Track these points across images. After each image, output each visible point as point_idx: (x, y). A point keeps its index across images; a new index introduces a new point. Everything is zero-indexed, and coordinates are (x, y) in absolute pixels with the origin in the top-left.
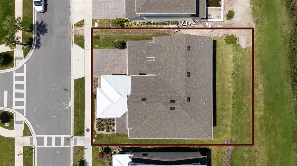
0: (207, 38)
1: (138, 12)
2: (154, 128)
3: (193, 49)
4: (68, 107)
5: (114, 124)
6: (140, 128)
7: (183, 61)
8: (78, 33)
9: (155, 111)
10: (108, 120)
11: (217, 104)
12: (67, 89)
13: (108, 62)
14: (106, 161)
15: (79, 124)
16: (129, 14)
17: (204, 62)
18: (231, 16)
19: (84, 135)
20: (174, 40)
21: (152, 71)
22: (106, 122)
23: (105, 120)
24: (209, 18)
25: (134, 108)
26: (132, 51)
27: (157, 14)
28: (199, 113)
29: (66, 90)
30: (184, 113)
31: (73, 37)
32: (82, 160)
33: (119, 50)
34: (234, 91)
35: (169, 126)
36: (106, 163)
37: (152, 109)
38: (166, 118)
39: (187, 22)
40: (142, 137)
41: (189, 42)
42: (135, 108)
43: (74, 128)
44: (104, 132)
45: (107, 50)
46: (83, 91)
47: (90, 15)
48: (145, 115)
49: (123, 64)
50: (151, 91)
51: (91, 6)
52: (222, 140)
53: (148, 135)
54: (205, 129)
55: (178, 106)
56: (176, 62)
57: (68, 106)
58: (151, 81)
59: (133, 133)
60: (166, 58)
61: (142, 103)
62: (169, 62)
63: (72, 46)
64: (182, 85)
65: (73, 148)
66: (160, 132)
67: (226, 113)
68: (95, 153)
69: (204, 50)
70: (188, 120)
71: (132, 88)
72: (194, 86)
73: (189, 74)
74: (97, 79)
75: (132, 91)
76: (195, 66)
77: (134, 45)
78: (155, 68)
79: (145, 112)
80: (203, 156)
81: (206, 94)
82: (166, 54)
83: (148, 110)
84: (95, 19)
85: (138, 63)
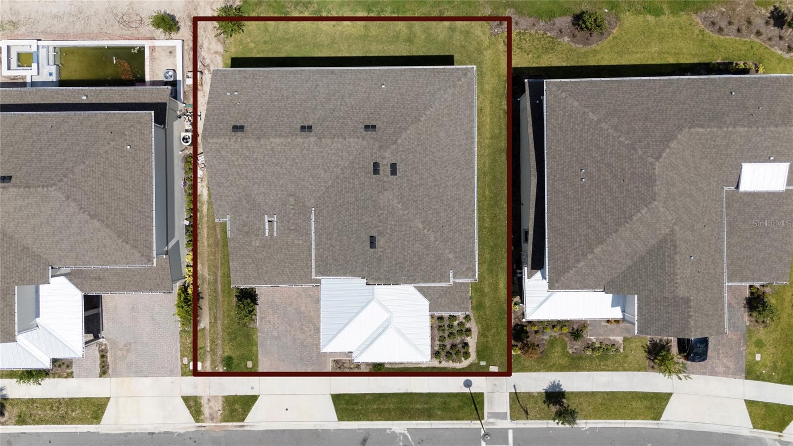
0: (215, 83)
1: (150, 260)
2: (447, 215)
3: (240, 118)
4: (408, 435)
5: (452, 318)
6: (447, 251)
7: (271, 143)
8: (217, 412)
9: (401, 212)
10: (441, 334)
11: (397, 54)
12: (361, 440)
13: (290, 335)
14: (546, 337)
15: (453, 408)
16: (162, 283)
17: (276, 90)
18: (166, 20)
19: (482, 394)
20: (218, 168)
21: (301, 221)
22: (446, 336)
23: (441, 339)
24: (175, 76)
25: (393, 268)
26: (255, 274)
27: (154, 212)
28: (407, 100)
29: (365, 441)
30: (405, 139)
31: (228, 426)
32: (544, 399)
33: (261, 308)
34: (362, 11)
35: (441, 178)
36: (551, 336)
37: (396, 221)
38: (421, 185)
39: (183, 134)
40: (471, 245)
41: (221, 129)
42: (396, 264)
43: (462, 419)
44: (472, 341)
45: (260, 337)
46: (367, 397)
47: (172, 382)
48: (414, 239)
49: (296, 296)
50: (351, 224)
51: (148, 381)
52: (488, 40)
53: (466, 231)
54: (449, 87)
55: (387, 155)
56: (274, 161)
57: (407, 437)
58: (327, 225)
59: (461, 270)
60: (265, 187)
61: (381, 248)
62: (277, 178)
63: (251, 426)
64: (335, 144)
65: (515, 421)
66: (457, 199)
67: (418, 31)
68: (527, 364)
69: (246, 89)
70: (424, 129)
71: (345, 274)
72: (336, 114)
73: (306, 128)
74: (336, 362)
75: (354, 273)
76: (285, 112)
77: (242, 268)
78: (294, 215)
79: (404, 240)
80: (524, 91)
81: (359, 84)
82: (256, 186)
83: (400, 231)
84: (182, 368)
85: (287, 259)
